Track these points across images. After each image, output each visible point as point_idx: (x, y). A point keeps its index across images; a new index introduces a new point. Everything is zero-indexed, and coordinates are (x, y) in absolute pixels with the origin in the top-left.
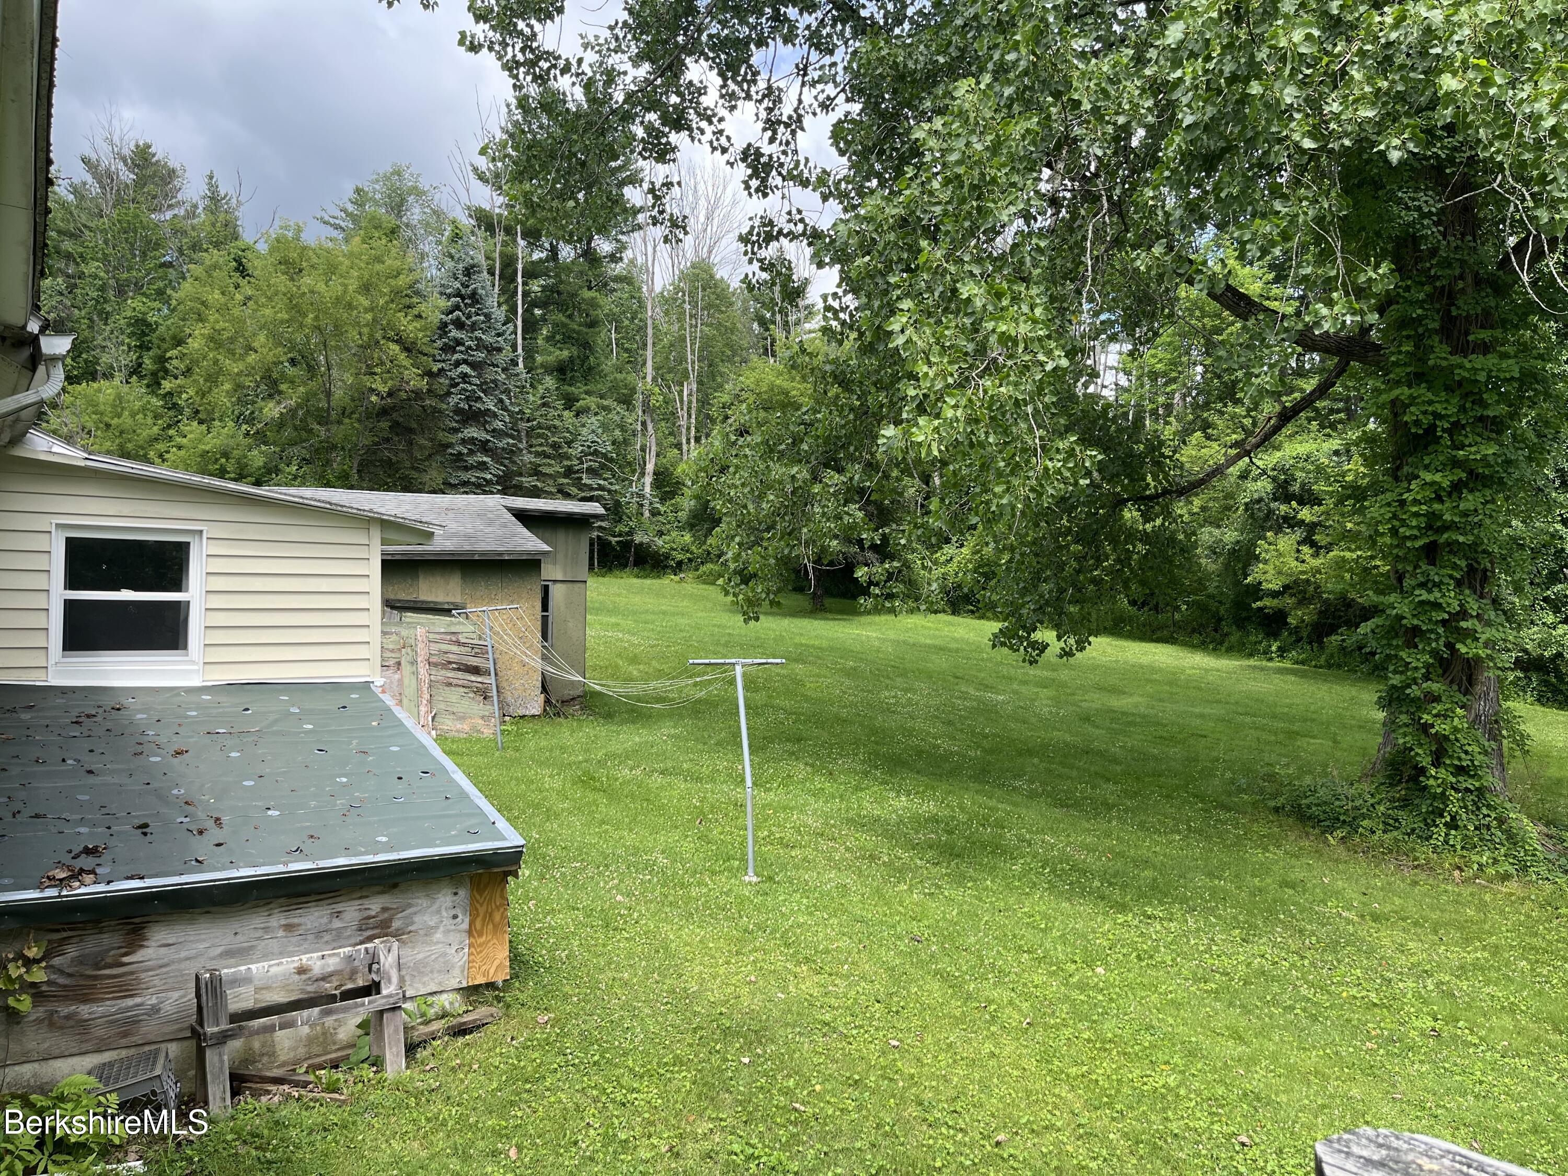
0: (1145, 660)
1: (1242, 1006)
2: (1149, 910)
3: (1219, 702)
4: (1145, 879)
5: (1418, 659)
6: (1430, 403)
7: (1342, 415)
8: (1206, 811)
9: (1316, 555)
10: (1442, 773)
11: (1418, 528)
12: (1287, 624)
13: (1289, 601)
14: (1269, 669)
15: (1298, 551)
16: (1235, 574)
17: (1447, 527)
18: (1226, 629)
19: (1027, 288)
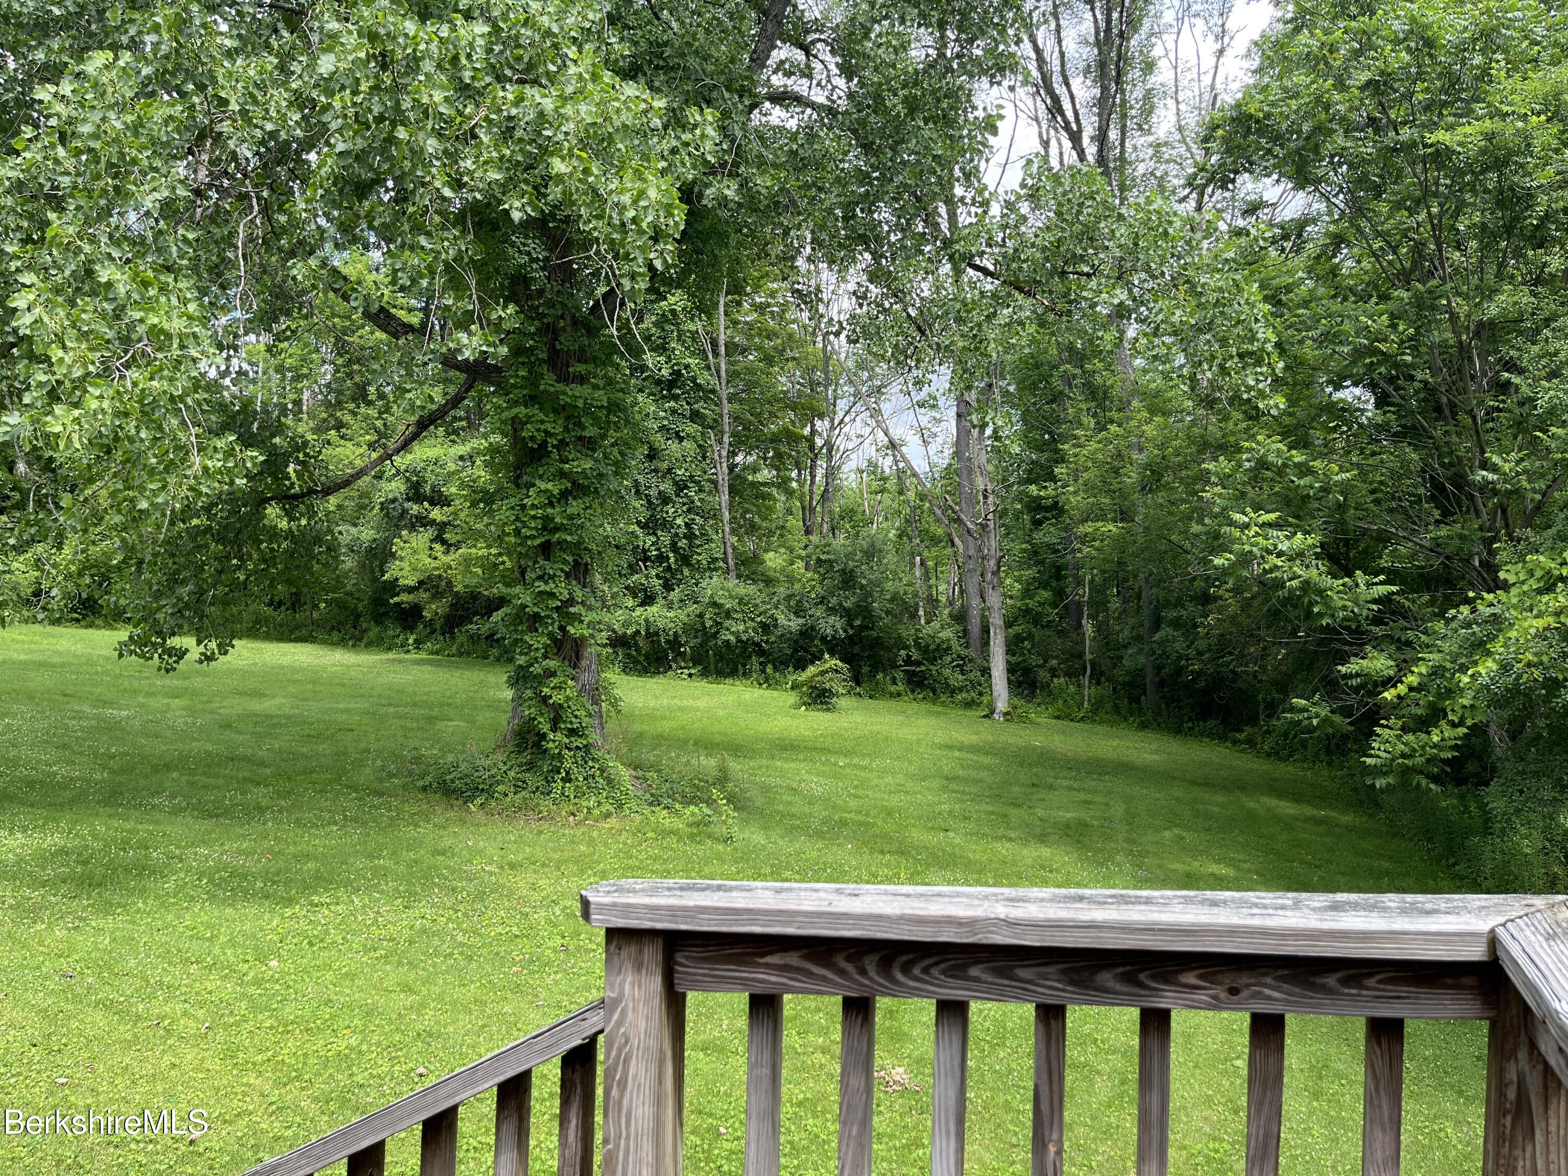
0: (286, 661)
1: (409, 963)
2: (316, 899)
3: (362, 696)
4: (309, 871)
5: (538, 641)
6: (542, 422)
7: (464, 423)
8: (360, 799)
9: (447, 552)
10: (559, 736)
11: (536, 529)
12: (421, 617)
13: (424, 595)
14: (406, 661)
15: (431, 549)
16: (372, 571)
17: (557, 529)
18: (364, 625)
19: (176, 280)
